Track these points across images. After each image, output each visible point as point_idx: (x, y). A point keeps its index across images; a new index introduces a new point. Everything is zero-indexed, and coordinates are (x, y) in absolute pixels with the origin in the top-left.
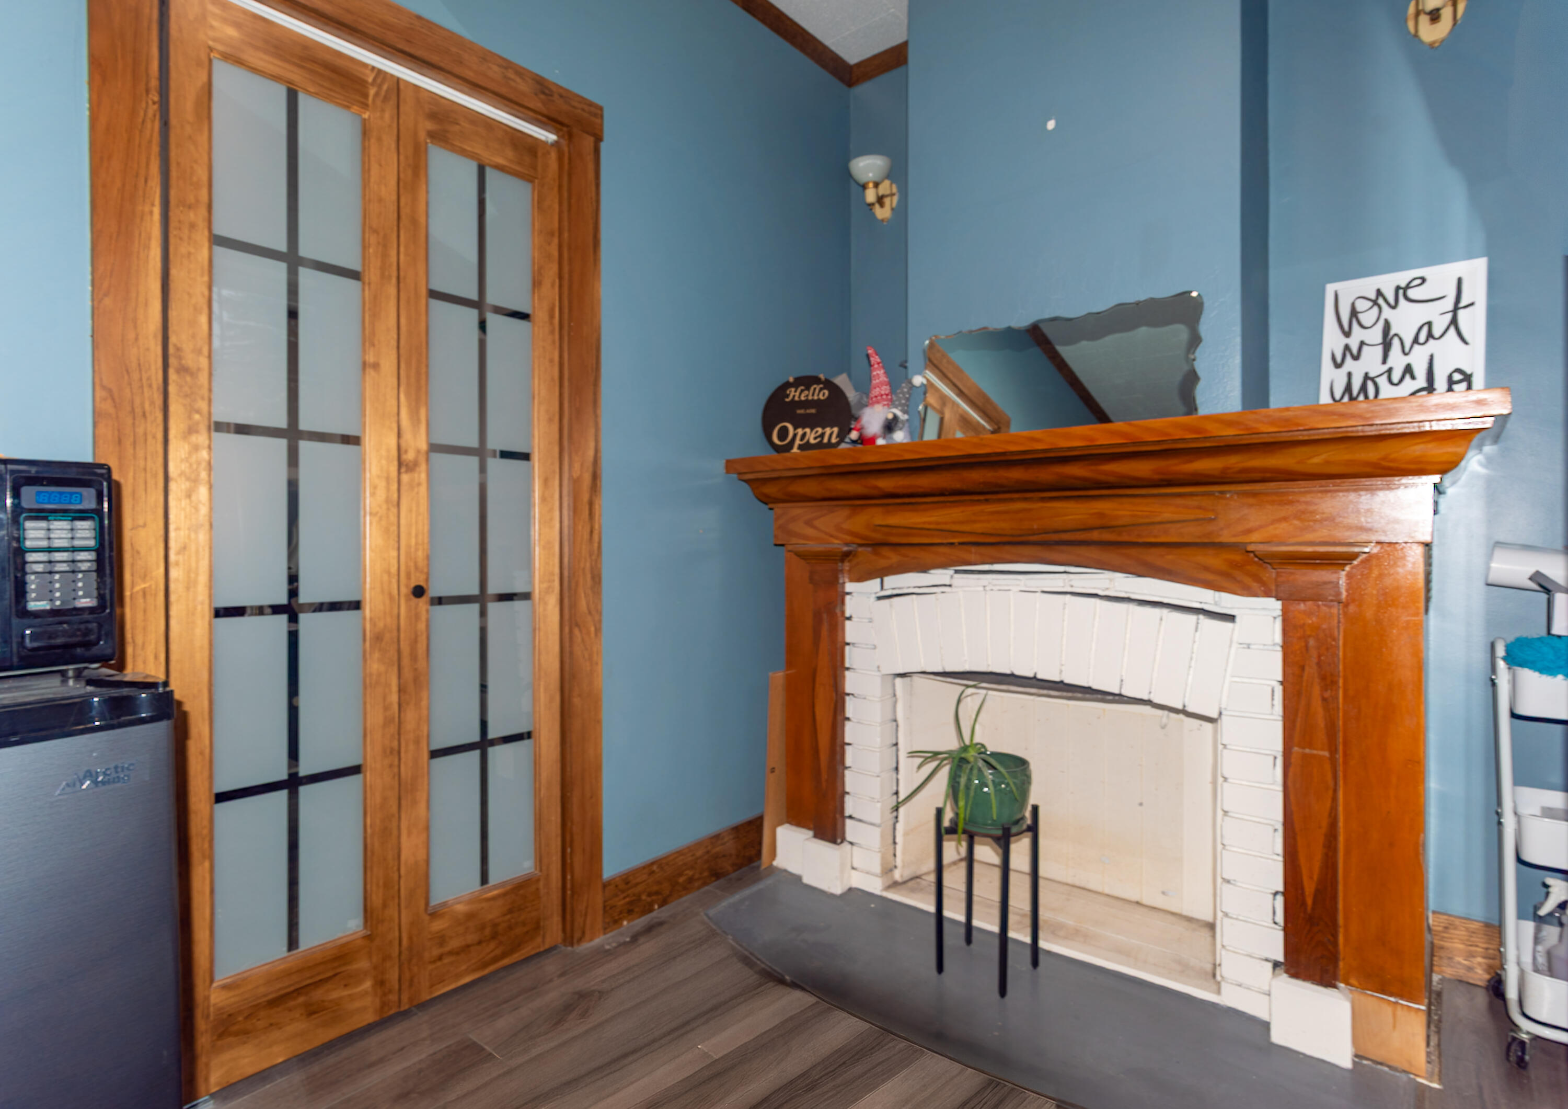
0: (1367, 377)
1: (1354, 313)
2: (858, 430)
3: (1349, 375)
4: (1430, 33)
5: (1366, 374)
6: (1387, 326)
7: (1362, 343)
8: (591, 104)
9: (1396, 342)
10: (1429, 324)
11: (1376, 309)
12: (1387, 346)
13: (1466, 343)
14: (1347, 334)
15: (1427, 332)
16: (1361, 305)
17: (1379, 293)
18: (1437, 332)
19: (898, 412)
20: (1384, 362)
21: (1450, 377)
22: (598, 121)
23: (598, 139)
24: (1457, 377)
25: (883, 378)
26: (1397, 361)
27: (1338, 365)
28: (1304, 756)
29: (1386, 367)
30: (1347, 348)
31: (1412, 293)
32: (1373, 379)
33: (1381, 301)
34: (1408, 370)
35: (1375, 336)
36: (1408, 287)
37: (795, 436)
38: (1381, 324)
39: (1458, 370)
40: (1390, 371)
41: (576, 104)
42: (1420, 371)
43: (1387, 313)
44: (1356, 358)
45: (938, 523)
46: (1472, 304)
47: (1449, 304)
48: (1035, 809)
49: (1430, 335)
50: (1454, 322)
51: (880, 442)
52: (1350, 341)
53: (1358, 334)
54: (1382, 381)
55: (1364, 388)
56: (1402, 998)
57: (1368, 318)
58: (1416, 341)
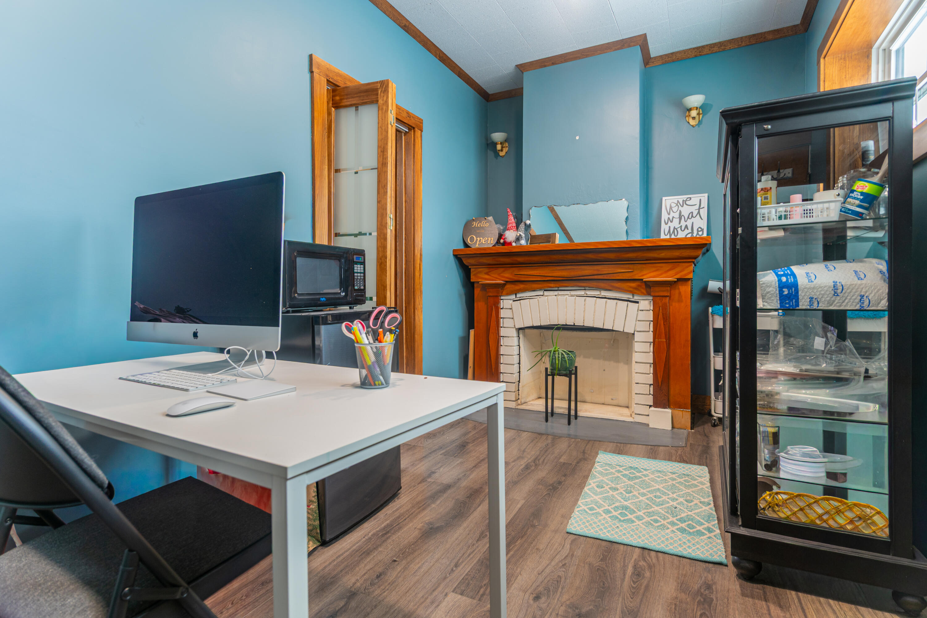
0: (674, 228)
1: (671, 208)
2: (504, 239)
3: (670, 227)
4: (692, 122)
5: (674, 227)
6: (680, 212)
7: (673, 217)
8: (420, 119)
9: (683, 217)
10: (692, 213)
11: (677, 206)
12: (680, 218)
13: (702, 219)
14: (669, 214)
15: (691, 214)
16: (673, 205)
17: (678, 201)
18: (694, 215)
19: (522, 234)
20: (680, 224)
21: (698, 229)
22: (422, 125)
23: (422, 131)
24: (700, 229)
25: (513, 220)
26: (683, 224)
27: (666, 224)
28: (659, 341)
29: (680, 225)
30: (669, 218)
31: (687, 202)
32: (676, 229)
33: (679, 204)
34: (686, 227)
35: (677, 215)
36: (686, 200)
37: (477, 240)
38: (679, 211)
39: (700, 228)
40: (681, 227)
41: (416, 120)
42: (690, 228)
43: (680, 208)
44: (672, 222)
45: (540, 273)
46: (704, 207)
47: (697, 207)
48: (576, 367)
49: (692, 216)
50: (699, 213)
51: (514, 244)
52: (670, 216)
53: (672, 214)
54: (679, 230)
55: (674, 232)
56: (685, 409)
57: (675, 209)
58: (688, 218)
